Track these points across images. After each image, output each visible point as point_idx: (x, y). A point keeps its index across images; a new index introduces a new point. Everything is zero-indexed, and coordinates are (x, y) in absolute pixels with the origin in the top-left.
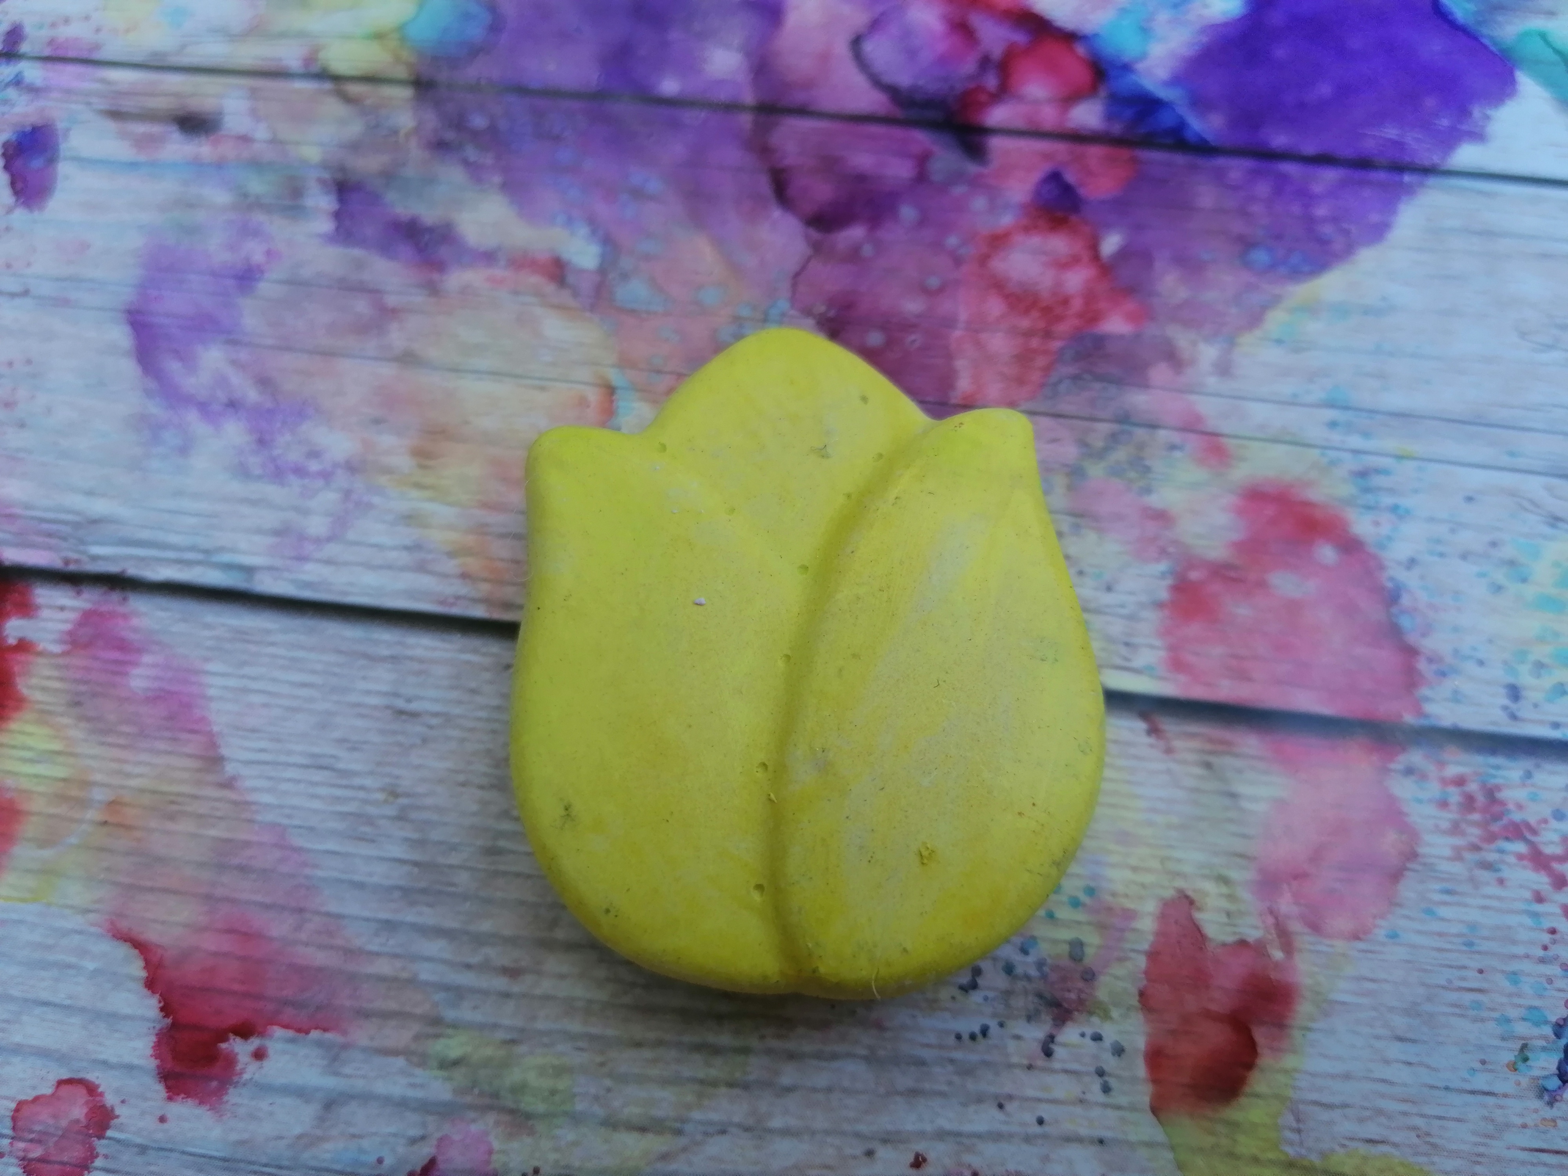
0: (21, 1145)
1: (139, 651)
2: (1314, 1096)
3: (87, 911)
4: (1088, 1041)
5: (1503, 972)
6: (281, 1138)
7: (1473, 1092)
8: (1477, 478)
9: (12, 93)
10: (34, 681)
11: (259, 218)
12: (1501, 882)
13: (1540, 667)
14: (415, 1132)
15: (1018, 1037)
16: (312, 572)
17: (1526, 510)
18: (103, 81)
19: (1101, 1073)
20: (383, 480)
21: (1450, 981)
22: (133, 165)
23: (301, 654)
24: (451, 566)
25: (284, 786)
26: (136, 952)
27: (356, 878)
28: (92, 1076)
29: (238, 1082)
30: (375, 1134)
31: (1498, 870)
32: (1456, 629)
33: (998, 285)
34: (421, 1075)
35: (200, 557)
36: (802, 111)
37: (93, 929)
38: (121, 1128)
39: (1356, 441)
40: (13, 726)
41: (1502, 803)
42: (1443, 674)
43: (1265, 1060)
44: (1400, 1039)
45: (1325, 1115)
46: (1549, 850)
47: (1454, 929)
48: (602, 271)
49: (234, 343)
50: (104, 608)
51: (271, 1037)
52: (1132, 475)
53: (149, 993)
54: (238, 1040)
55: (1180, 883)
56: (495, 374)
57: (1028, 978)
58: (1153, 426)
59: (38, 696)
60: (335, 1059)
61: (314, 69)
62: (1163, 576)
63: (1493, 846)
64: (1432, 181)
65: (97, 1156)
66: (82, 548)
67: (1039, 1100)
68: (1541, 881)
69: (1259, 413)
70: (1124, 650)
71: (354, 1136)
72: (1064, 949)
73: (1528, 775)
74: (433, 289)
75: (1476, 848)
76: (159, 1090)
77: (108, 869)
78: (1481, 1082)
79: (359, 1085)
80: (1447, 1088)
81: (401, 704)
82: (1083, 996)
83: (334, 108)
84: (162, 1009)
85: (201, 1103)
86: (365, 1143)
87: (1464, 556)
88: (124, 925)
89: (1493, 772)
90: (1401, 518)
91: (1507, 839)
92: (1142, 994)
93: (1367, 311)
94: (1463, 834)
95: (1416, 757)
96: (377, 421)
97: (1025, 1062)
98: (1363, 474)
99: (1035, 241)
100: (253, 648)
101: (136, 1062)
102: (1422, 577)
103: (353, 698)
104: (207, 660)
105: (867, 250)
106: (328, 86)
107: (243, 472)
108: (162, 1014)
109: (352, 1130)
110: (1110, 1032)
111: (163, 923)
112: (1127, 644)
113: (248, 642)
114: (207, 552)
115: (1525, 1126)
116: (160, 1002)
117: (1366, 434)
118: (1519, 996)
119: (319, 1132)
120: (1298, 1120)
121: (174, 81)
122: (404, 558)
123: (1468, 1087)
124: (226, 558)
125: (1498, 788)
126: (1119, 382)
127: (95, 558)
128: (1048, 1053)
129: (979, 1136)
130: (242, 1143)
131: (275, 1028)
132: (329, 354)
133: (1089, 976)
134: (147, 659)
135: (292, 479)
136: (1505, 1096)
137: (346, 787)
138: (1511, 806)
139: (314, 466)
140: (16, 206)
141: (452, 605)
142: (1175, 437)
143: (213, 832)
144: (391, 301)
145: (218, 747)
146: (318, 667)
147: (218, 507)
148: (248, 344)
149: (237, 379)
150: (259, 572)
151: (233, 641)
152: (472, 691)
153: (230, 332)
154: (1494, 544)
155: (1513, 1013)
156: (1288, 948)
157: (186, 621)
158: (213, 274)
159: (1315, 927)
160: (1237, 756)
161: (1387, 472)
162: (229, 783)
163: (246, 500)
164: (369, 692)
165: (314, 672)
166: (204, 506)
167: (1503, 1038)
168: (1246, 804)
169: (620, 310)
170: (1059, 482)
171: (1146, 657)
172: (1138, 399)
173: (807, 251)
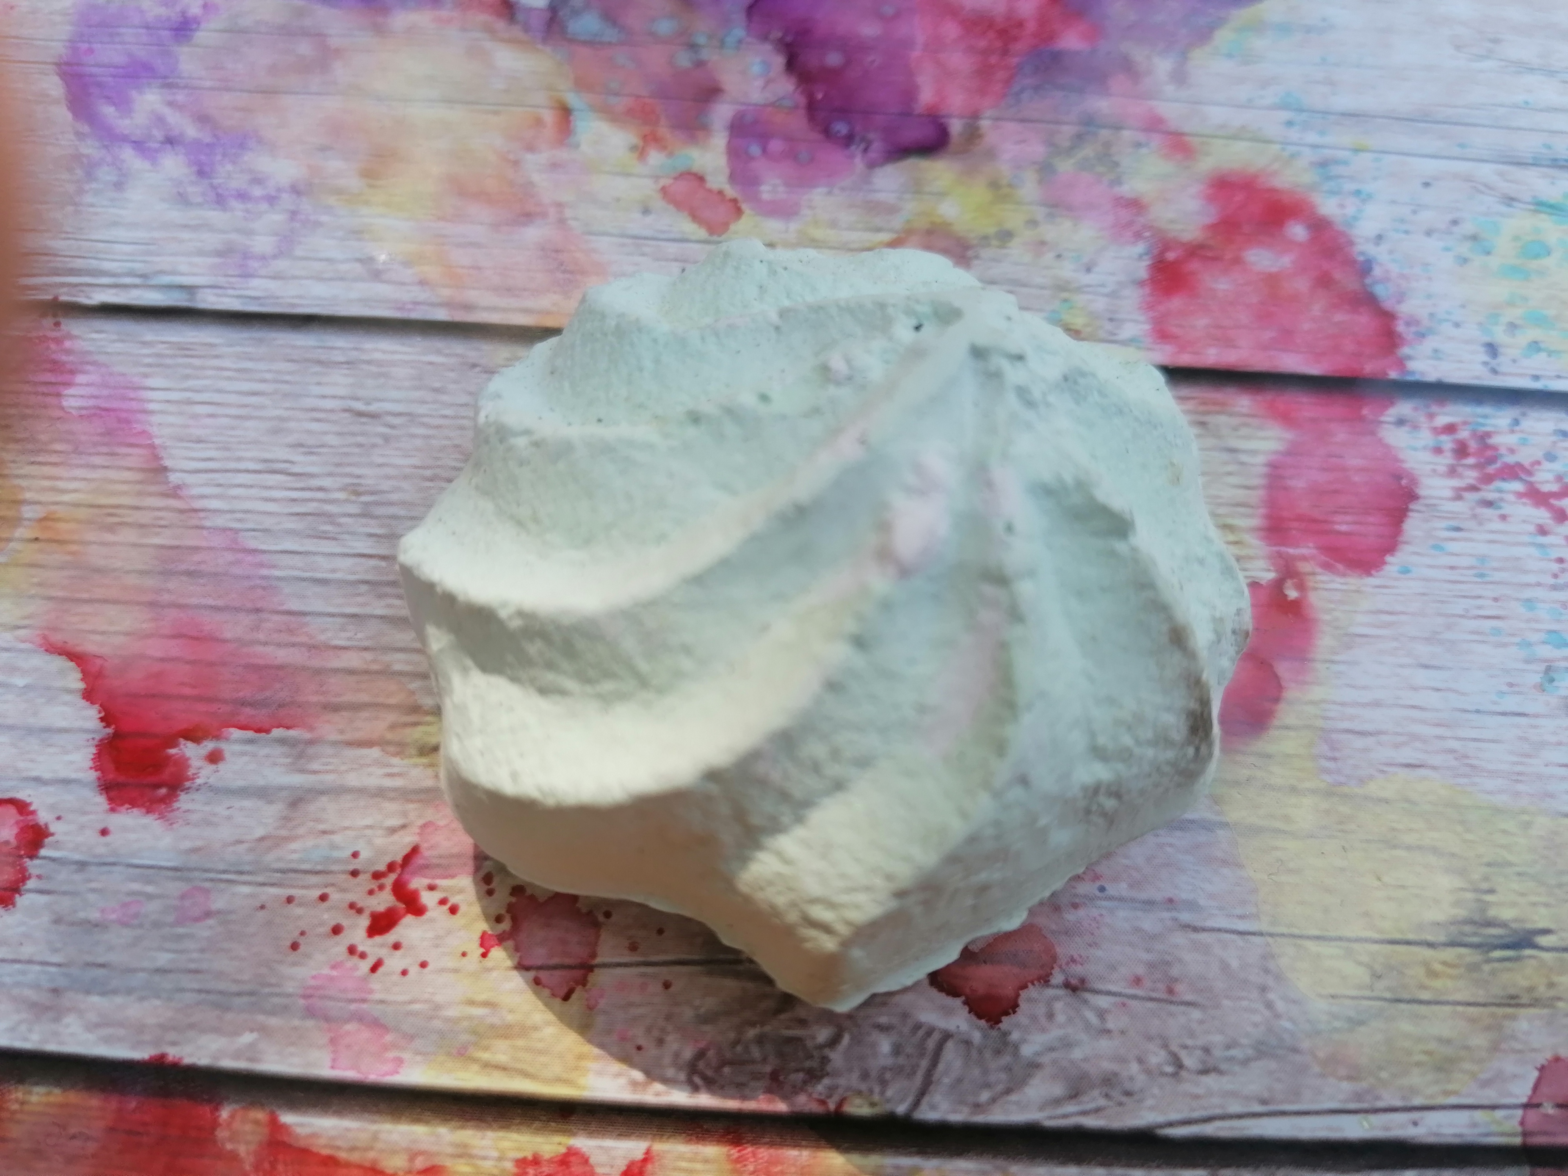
1: (72, 372)
2: (1346, 725)
3: (17, 628)
5: (1517, 599)
6: (241, 842)
7: (1503, 714)
8: (1430, 167)
12: (1503, 517)
13: (1513, 327)
14: (394, 822)
16: (259, 287)
17: (1482, 193)
20: (332, 200)
21: (1467, 610)
23: (249, 365)
24: (408, 274)
25: (234, 492)
26: (72, 664)
27: (319, 575)
28: (23, 795)
29: (189, 788)
30: (346, 828)
31: (1498, 508)
32: (1429, 296)
33: (954, 12)
34: (398, 764)
35: (137, 281)
37: (23, 646)
38: (57, 845)
39: (1312, 137)
41: (1494, 448)
42: (1422, 336)
43: (1291, 693)
44: (1426, 667)
45: (1359, 743)
46: (1546, 488)
47: (1465, 562)
48: (552, 9)
49: (170, 86)
50: (34, 333)
51: (227, 739)
52: (1100, 169)
53: (87, 704)
54: (190, 744)
56: (446, 102)
58: (1117, 127)
60: (300, 756)
62: (1141, 257)
63: (1491, 487)
65: (29, 877)
68: (1542, 515)
69: (1217, 115)
70: (1109, 326)
71: (324, 832)
73: (1516, 422)
74: (379, 30)
75: (1473, 488)
76: (101, 801)
77: (40, 585)
78: (1510, 703)
79: (329, 778)
80: (1478, 711)
81: (359, 406)
84: (102, 719)
85: (149, 812)
86: (337, 838)
87: (1429, 233)
88: (57, 638)
89: (1481, 420)
90: (1364, 201)
91: (1504, 479)
93: (1308, 30)
94: (1460, 476)
95: (1404, 408)
96: (323, 149)
98: (1323, 164)
100: (196, 362)
101: (74, 776)
102: (1391, 252)
103: (309, 402)
104: (146, 376)
107: (182, 199)
108: (103, 724)
109: (322, 827)
111: (103, 633)
112: (1111, 320)
113: (192, 356)
114: (143, 276)
115: (1560, 744)
116: (100, 712)
117: (1322, 132)
118: (1537, 621)
119: (284, 833)
120: (1333, 749)
122: (355, 269)
123: (1499, 709)
124: (166, 280)
125: (1488, 435)
126: (1080, 90)
130: (195, 850)
131: (232, 730)
132: (269, 92)
134: (80, 379)
135: (235, 204)
136: (1536, 716)
137: (303, 489)
138: (1503, 451)
139: (257, 192)
141: (410, 310)
142: (1139, 136)
143: (157, 540)
144: (334, 42)
145: (161, 458)
146: (268, 376)
147: (156, 234)
148: (186, 87)
149: (174, 118)
150: (201, 290)
151: (175, 356)
152: (436, 390)
153: (165, 77)
154: (1455, 222)
155: (1534, 637)
156: (1301, 587)
157: (123, 341)
158: (147, 27)
159: (1327, 567)
160: (1231, 415)
161: (1345, 163)
162: (175, 492)
163: (186, 226)
164: (324, 397)
165: (264, 381)
166: (141, 234)
167: (1527, 661)
168: (1244, 458)
169: (573, 40)
170: (1030, 177)
171: (1131, 331)
172: (1099, 105)
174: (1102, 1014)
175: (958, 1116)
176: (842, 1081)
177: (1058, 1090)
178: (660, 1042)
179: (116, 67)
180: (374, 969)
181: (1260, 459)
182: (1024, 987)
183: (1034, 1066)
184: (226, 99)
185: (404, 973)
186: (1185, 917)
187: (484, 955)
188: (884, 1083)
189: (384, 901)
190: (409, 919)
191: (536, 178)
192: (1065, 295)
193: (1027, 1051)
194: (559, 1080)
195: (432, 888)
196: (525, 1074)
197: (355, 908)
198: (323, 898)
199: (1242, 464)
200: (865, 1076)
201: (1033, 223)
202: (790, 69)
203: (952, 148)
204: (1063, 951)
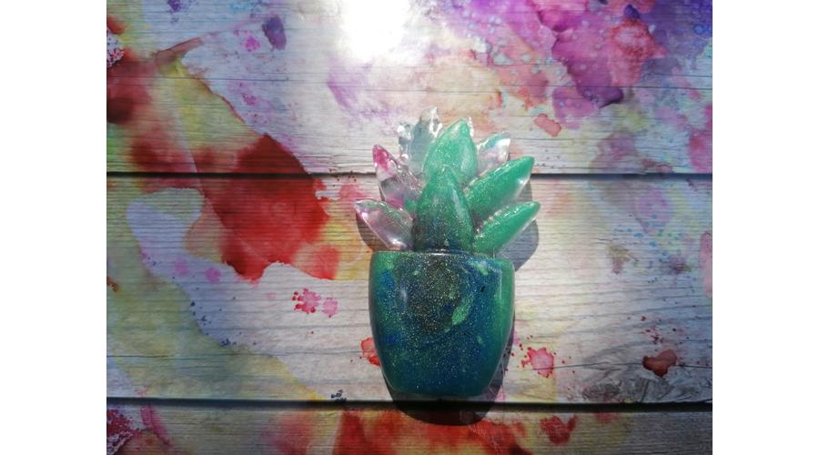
0: (366, 354)
4: (686, 278)
10: (331, 210)
15: (666, 280)
19: (691, 287)
33: (619, 45)
40: (327, 225)
48: (488, 52)
49: (368, 90)
50: (349, 184)
52: (672, 105)
55: (705, 229)
57: (666, 262)
58: (676, 88)
59: (333, 215)
62: (687, 136)
66: (335, 165)
67: (674, 297)
69: (707, 80)
70: (679, 161)
72: (675, 253)
82: (683, 266)
97: (669, 286)
99: (628, 29)
105: (575, 37)
112: (679, 159)
126: (663, 75)
127: (340, 168)
128: (675, 283)
129: (659, 309)
133: (684, 260)
140: (274, 48)
142: (683, 91)
148: (373, 90)
149: (372, 102)
153: (365, 87)
169: (497, 66)
170: (651, 109)
171: (685, 162)
172: (670, 80)
173: (555, 39)
174: (689, 372)
175: (654, 401)
176: (623, 394)
177: (679, 393)
178: (574, 387)
182: (669, 366)
183: (672, 387)
184: (389, 94)
187: (524, 366)
188: (634, 394)
192: (665, 151)
193: (670, 383)
194: (548, 399)
196: (539, 398)
200: (629, 393)
201: (653, 126)
202: (570, 71)
203: (625, 99)
204: (678, 356)
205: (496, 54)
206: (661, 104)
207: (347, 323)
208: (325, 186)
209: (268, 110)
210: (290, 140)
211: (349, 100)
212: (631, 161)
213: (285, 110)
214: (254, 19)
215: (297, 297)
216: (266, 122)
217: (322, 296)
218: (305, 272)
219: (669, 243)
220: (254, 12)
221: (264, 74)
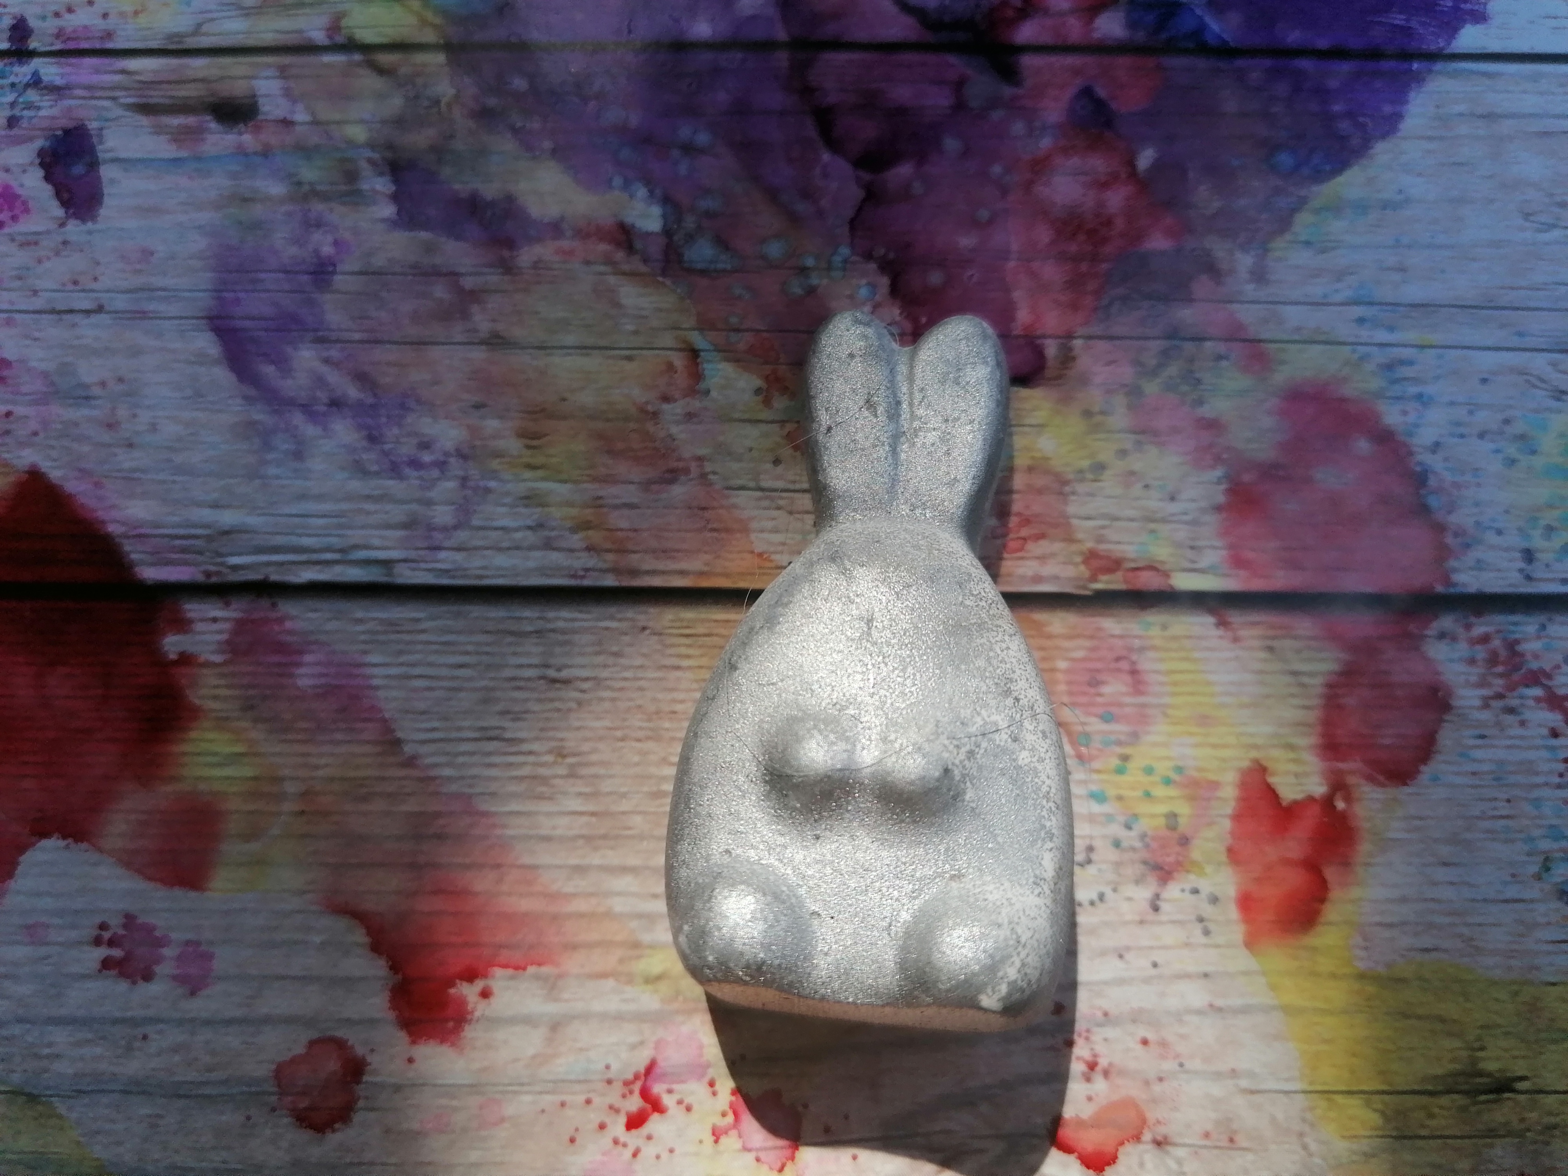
0: (290, 1098)
1: (301, 652)
2: (1377, 918)
3: (304, 892)
4: (1187, 895)
5: (1526, 799)
6: (518, 1060)
7: (1506, 901)
8: (1489, 361)
9: (32, 95)
10: (204, 691)
11: (318, 207)
12: (1523, 723)
13: (1550, 529)
14: (633, 1039)
15: (1129, 899)
16: (447, 559)
17: (1535, 386)
18: (123, 72)
19: (1201, 920)
20: (495, 464)
21: (1483, 812)
22: (176, 161)
23: (451, 638)
24: (576, 540)
25: (461, 760)
26: (357, 922)
27: (542, 832)
28: (340, 1033)
29: (471, 1020)
30: (598, 1046)
31: (1519, 714)
32: (1477, 504)
33: (1044, 212)
34: (630, 991)
35: (337, 557)
36: (837, 45)
37: (312, 908)
38: (375, 1073)
39: (1382, 336)
40: (193, 734)
41: (1522, 655)
42: (1467, 546)
43: (1335, 893)
44: (1445, 864)
45: (1387, 933)
46: (1562, 691)
47: (1486, 767)
48: (667, 232)
49: (321, 340)
50: (256, 615)
51: (493, 977)
52: (1185, 388)
53: (376, 955)
54: (465, 984)
55: (1254, 754)
56: (584, 349)
57: (1133, 849)
58: (1199, 339)
59: (210, 704)
60: (552, 988)
61: (340, 39)
62: (1219, 482)
63: (1515, 694)
64: (1439, 66)
65: (359, 1099)
66: (219, 560)
67: (1151, 948)
68: (1556, 718)
69: (1293, 315)
70: (1191, 554)
71: (581, 1050)
72: (1162, 821)
73: (1543, 627)
74: (508, 268)
75: (1500, 696)
76: (402, 1036)
77: (315, 853)
78: (1512, 892)
79: (579, 1006)
80: (1486, 901)
81: (551, 672)
82: (1181, 858)
83: (370, 81)
84: (391, 968)
85: (442, 1042)
86: (592, 1054)
87: (1481, 436)
88: (340, 900)
89: (1512, 628)
90: (1425, 405)
91: (1526, 686)
92: (1230, 851)
93: (1386, 205)
94: (1489, 685)
95: (1447, 622)
96: (478, 407)
97: (1137, 918)
98: (1390, 366)
99: (1075, 161)
100: (407, 637)
101: (377, 1015)
102: (1446, 459)
103: (508, 673)
104: (365, 652)
105: (918, 188)
106: (357, 57)
107: (360, 469)
108: (391, 972)
109: (579, 1045)
110: (1206, 886)
111: (377, 893)
112: (1192, 548)
113: (401, 632)
114: (341, 551)
115: (1549, 924)
116: (387, 962)
117: (1391, 329)
118: (1541, 818)
119: (549, 1051)
120: (1365, 939)
121: (199, 65)
122: (531, 537)
123: (1501, 897)
124: (363, 554)
125: (1517, 642)
126: (1166, 299)
127: (235, 568)
128: (1156, 909)
129: (1106, 983)
130: (484, 1069)
131: (496, 969)
132: (418, 343)
133: (1185, 841)
134: (308, 658)
135: (407, 471)
136: (1532, 901)
137: (516, 753)
138: (1529, 657)
139: (427, 458)
140: (68, 217)
141: (583, 577)
142: (1220, 348)
143: (405, 808)
144: (468, 283)
145: (394, 731)
146: (470, 648)
147: (344, 506)
148: (337, 341)
149: (333, 377)
150: (396, 565)
151: (386, 632)
152: (616, 654)
153: (316, 330)
154: (1507, 422)
155: (1536, 833)
156: (1348, 799)
157: (337, 619)
158: (286, 272)
159: (1370, 779)
160: (1295, 638)
161: (1410, 363)
162: (411, 762)
163: (368, 497)
164: (521, 666)
165: (467, 653)
166: (327, 507)
167: (1529, 854)
168: (1306, 680)
169: (690, 271)
170: (1120, 402)
171: (1210, 558)
172: (1186, 315)
173: (860, 194)
174: (1180, 1161)
179: (265, 319)
180: (635, 1155)
181: (1318, 681)
182: (1122, 1144)
184: (379, 354)
185: (658, 1157)
186: (1244, 1083)
187: (716, 1141)
189: (635, 1103)
190: (655, 1117)
191: (674, 430)
192: (1153, 526)
195: (670, 1091)
197: (614, 1109)
198: (588, 1102)
199: (1303, 685)
201: (1123, 453)
202: (895, 290)
203: (1048, 373)
204: (1151, 1116)
205: (690, 238)
206: (1152, 388)
207: (238, 1013)
208: (191, 621)
209: (42, 400)
210: (98, 485)
211: (268, 370)
212: (1053, 555)
213: (87, 398)
214: (15, 131)
215: (107, 935)
216: (35, 434)
217: (174, 936)
218: (128, 864)
219: (1148, 795)
220: (17, 112)
221: (35, 292)
